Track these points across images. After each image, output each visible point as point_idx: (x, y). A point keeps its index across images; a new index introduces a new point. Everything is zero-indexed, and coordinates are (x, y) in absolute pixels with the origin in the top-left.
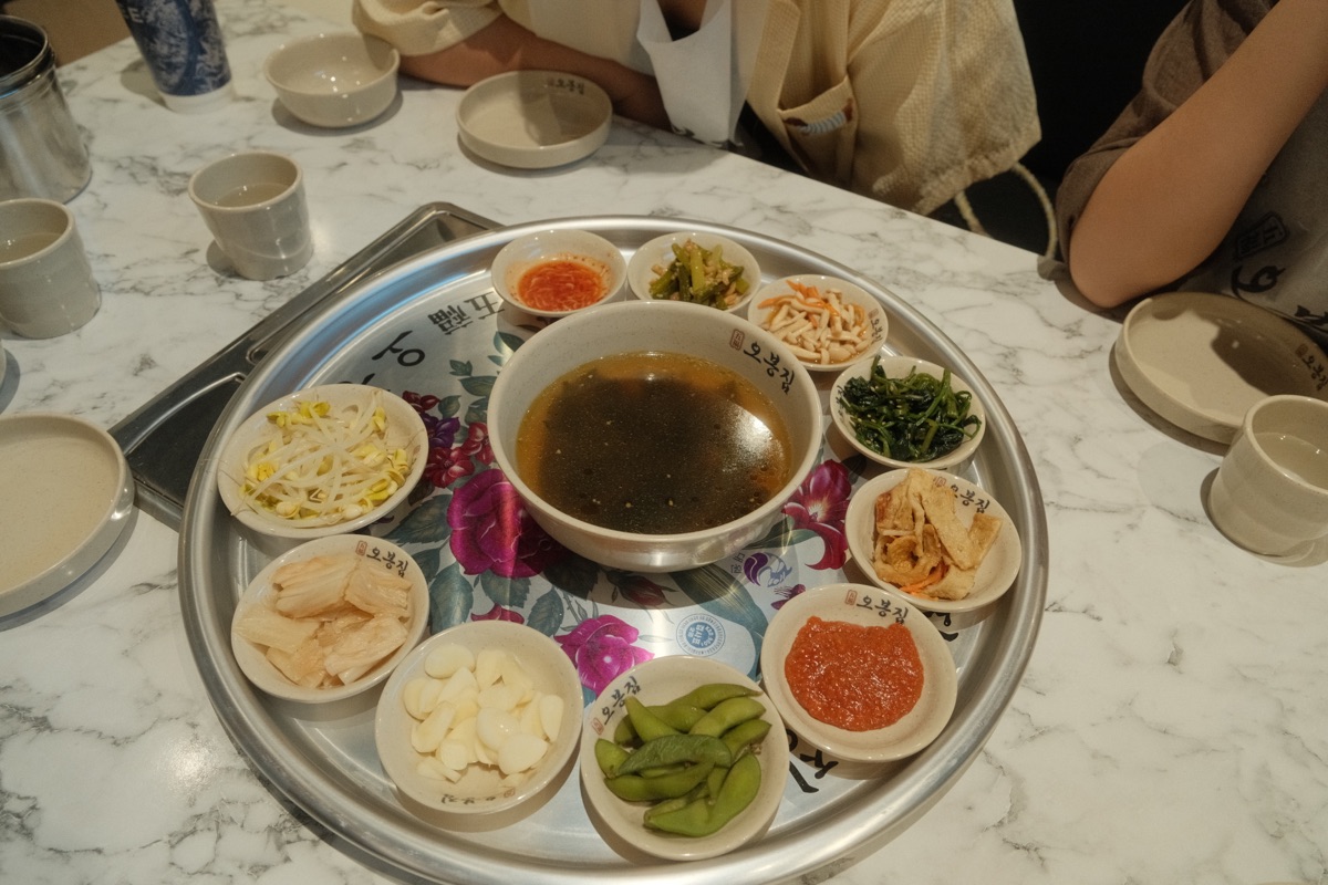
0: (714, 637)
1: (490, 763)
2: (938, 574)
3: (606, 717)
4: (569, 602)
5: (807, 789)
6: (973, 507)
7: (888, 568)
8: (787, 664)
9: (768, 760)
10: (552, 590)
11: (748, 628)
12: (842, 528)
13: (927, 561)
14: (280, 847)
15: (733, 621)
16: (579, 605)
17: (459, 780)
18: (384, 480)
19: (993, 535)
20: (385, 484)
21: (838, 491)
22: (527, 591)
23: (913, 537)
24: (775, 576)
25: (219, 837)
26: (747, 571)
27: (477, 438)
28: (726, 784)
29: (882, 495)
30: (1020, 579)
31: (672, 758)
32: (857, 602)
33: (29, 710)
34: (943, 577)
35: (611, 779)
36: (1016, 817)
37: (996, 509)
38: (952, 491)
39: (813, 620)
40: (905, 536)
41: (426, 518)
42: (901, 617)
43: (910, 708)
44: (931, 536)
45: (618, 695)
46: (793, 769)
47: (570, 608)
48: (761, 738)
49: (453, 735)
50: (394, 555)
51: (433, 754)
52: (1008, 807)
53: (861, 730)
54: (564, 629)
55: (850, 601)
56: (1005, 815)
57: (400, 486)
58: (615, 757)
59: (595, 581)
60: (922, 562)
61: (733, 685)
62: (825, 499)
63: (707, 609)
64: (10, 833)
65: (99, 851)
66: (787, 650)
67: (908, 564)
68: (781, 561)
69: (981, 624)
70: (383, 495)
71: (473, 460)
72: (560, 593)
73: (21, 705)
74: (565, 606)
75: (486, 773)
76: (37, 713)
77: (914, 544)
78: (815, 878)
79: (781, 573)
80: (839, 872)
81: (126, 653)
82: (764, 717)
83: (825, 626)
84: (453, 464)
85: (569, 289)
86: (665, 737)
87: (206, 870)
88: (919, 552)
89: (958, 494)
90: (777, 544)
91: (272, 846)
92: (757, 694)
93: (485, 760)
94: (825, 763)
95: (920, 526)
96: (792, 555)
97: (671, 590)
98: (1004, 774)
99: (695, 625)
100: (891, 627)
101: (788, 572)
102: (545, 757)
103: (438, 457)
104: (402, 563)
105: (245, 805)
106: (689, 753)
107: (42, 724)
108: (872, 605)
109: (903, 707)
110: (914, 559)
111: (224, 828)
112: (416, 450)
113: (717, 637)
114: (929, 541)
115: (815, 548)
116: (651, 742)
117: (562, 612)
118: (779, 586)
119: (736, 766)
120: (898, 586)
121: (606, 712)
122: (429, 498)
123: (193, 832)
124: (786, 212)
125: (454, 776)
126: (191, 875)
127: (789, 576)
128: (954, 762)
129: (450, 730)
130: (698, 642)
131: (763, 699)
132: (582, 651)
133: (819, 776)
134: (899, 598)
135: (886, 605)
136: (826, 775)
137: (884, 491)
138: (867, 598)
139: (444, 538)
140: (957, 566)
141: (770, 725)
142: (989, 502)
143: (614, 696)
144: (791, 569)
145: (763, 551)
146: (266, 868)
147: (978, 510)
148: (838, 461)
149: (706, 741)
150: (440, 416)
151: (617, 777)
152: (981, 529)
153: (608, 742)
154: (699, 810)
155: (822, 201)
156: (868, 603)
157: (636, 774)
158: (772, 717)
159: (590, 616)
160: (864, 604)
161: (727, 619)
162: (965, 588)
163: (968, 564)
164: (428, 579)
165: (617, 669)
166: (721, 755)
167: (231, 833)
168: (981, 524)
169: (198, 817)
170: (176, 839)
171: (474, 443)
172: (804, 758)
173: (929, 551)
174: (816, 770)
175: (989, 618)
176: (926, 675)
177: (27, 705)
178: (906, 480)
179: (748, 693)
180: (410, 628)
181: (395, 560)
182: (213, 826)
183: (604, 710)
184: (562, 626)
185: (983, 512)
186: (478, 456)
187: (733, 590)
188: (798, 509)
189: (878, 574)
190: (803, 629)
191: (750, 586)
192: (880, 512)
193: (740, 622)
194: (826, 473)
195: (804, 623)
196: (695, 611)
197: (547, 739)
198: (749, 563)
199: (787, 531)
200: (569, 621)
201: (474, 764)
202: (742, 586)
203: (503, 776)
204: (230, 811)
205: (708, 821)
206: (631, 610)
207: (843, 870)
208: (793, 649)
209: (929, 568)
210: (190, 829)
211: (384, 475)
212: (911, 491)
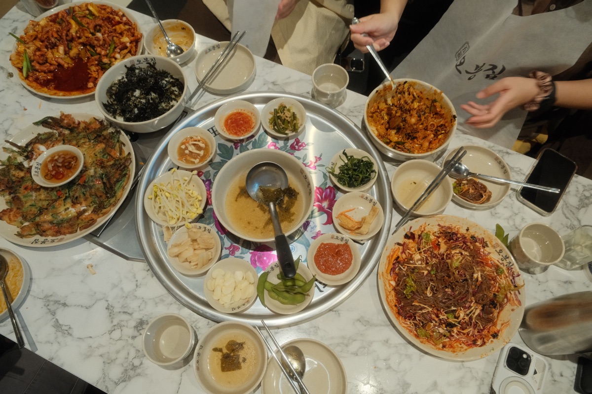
0: (295, 249)
5: (321, 291)
14: (138, 331)
19: (376, 214)
25: (122, 330)
32: (334, 238)
33: (60, 301)
37: (378, 205)
38: (366, 199)
39: (323, 244)
42: (347, 241)
43: (348, 268)
46: (317, 286)
55: (332, 238)
62: (328, 200)
64: (66, 335)
65: (91, 337)
69: (371, 241)
73: (57, 300)
76: (62, 302)
79: (314, 227)
81: (82, 281)
83: (325, 245)
85: (241, 124)
87: (120, 339)
89: (368, 199)
91: (136, 331)
100: (344, 244)
104: (209, 229)
105: (127, 321)
107: (65, 305)
108: (339, 238)
109: (346, 268)
111: (122, 328)
115: (325, 218)
123: (114, 330)
124: (276, 85)
126: (116, 341)
127: (316, 228)
132: (258, 256)
133: (324, 287)
135: (343, 238)
136: (326, 287)
142: (376, 202)
146: (136, 337)
147: (373, 205)
152: (373, 212)
155: (290, 78)
162: (367, 231)
165: (268, 261)
167: (125, 329)
168: (373, 210)
169: (115, 326)
170: (111, 332)
176: (353, 258)
177: (59, 300)
181: (207, 229)
182: (119, 327)
185: (375, 205)
190: (319, 247)
193: (302, 244)
194: (328, 191)
195: (319, 245)
198: (304, 225)
199: (315, 213)
204: (123, 323)
210: (113, 329)
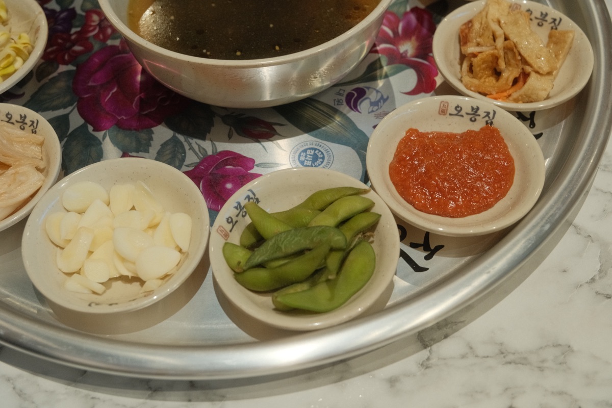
0: (323, 158)
1: (130, 275)
2: (521, 83)
3: (231, 225)
4: (190, 144)
5: (418, 269)
6: (547, 27)
7: (476, 81)
8: (391, 168)
9: (381, 245)
10: (174, 136)
11: (354, 147)
12: (432, 60)
13: (509, 74)
15: (339, 143)
16: (199, 146)
17: (104, 292)
18: (9, 56)
19: (567, 46)
20: (11, 59)
21: (425, 31)
22: (151, 139)
23: (496, 51)
24: (373, 104)
26: (348, 103)
27: (94, 21)
28: (344, 268)
29: (465, 24)
30: (594, 78)
31: (293, 248)
32: (449, 111)
34: (525, 82)
35: (239, 274)
36: (606, 274)
37: (568, 24)
38: (527, 14)
39: (412, 131)
40: (487, 50)
41: (54, 91)
42: (489, 119)
43: (503, 195)
44: (511, 50)
45: (239, 207)
46: (403, 254)
47: (191, 148)
48: (373, 227)
49: (93, 256)
50: (25, 117)
51: (78, 272)
52: (598, 267)
53: (463, 216)
54: (187, 166)
55: (443, 112)
56: (596, 273)
57: (24, 61)
58: (242, 256)
59: (211, 124)
60: (505, 75)
61: (344, 188)
62: (414, 38)
63: (316, 136)
66: (390, 158)
67: (492, 80)
68: (378, 91)
69: (563, 123)
70: (10, 70)
71: (92, 41)
72: (181, 138)
74: (187, 147)
75: (128, 286)
77: (496, 58)
78: (431, 340)
79: (379, 101)
80: (453, 333)
82: (375, 210)
83: (422, 136)
84: (74, 45)
86: (284, 232)
88: (502, 65)
89: (533, 17)
90: (374, 79)
92: (366, 192)
93: (125, 273)
94: (432, 247)
95: (500, 42)
96: (388, 86)
97: (281, 125)
98: (592, 241)
99: (305, 151)
100: (482, 129)
101: (385, 100)
102: (179, 265)
103: (60, 41)
104: (33, 122)
106: (308, 242)
108: (463, 113)
109: (497, 193)
110: (497, 74)
112: (37, 31)
113: (326, 158)
114: (510, 55)
115: (409, 78)
116: (272, 238)
117: (185, 153)
118: (379, 111)
119: (352, 253)
120: (485, 95)
121: (229, 220)
122: (55, 74)
125: (100, 288)
127: (387, 103)
128: (547, 227)
129: (91, 253)
130: (309, 163)
131: (371, 195)
132: (206, 180)
133: (428, 258)
134: (486, 104)
135: (475, 111)
136: (434, 256)
137: (466, 21)
138: (458, 106)
139: (71, 105)
140: (537, 72)
141: (380, 216)
142: (561, 20)
143: (236, 208)
144: (388, 98)
145: (361, 85)
147: (552, 28)
148: (422, 6)
149: (323, 230)
150: (57, 8)
151: (244, 271)
152: (556, 43)
153: (234, 245)
154: (322, 292)
156: (459, 111)
157: (261, 266)
158: (381, 208)
159: (210, 153)
160: (456, 112)
161: (334, 142)
162: (545, 90)
163: (546, 69)
164: (61, 139)
166: (338, 239)
168: (556, 39)
171: (91, 26)
172: (414, 246)
173: (510, 65)
174: (425, 254)
175: (569, 117)
176: (517, 164)
178: (484, 8)
179: (358, 192)
180: (47, 175)
181: (27, 121)
183: (228, 219)
184: (185, 163)
185: (556, 29)
186: (96, 36)
187: (338, 119)
188: (389, 49)
189: (466, 86)
190: (403, 140)
191: (352, 115)
192: (463, 38)
193: (346, 143)
194: (413, 18)
195: (403, 134)
196: (305, 139)
197: (180, 251)
198: (349, 97)
199: (381, 67)
200: (192, 159)
201: (116, 279)
202: (345, 115)
203: (142, 283)
205: (331, 299)
206: (247, 145)
207: (456, 331)
208: (396, 156)
209: (511, 79)
211: (8, 50)
212: (490, 17)
